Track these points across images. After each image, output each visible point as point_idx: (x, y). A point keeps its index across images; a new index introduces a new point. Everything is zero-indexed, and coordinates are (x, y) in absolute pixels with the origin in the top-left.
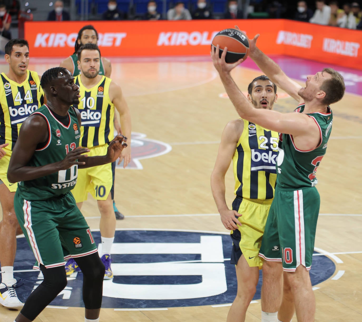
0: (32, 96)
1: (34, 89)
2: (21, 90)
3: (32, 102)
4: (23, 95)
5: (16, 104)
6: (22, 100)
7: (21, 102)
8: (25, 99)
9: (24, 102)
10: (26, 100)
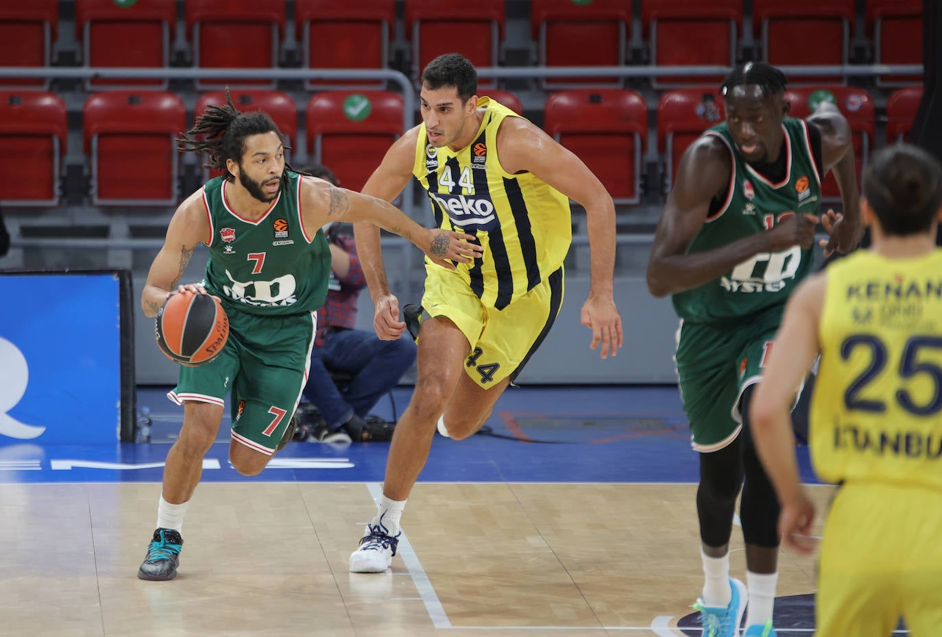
0: (472, 181)
1: (478, 167)
2: (453, 164)
3: (474, 193)
4: (456, 175)
5: (441, 190)
6: (454, 184)
7: (451, 190)
8: (461, 183)
9: (457, 191)
10: (462, 187)
